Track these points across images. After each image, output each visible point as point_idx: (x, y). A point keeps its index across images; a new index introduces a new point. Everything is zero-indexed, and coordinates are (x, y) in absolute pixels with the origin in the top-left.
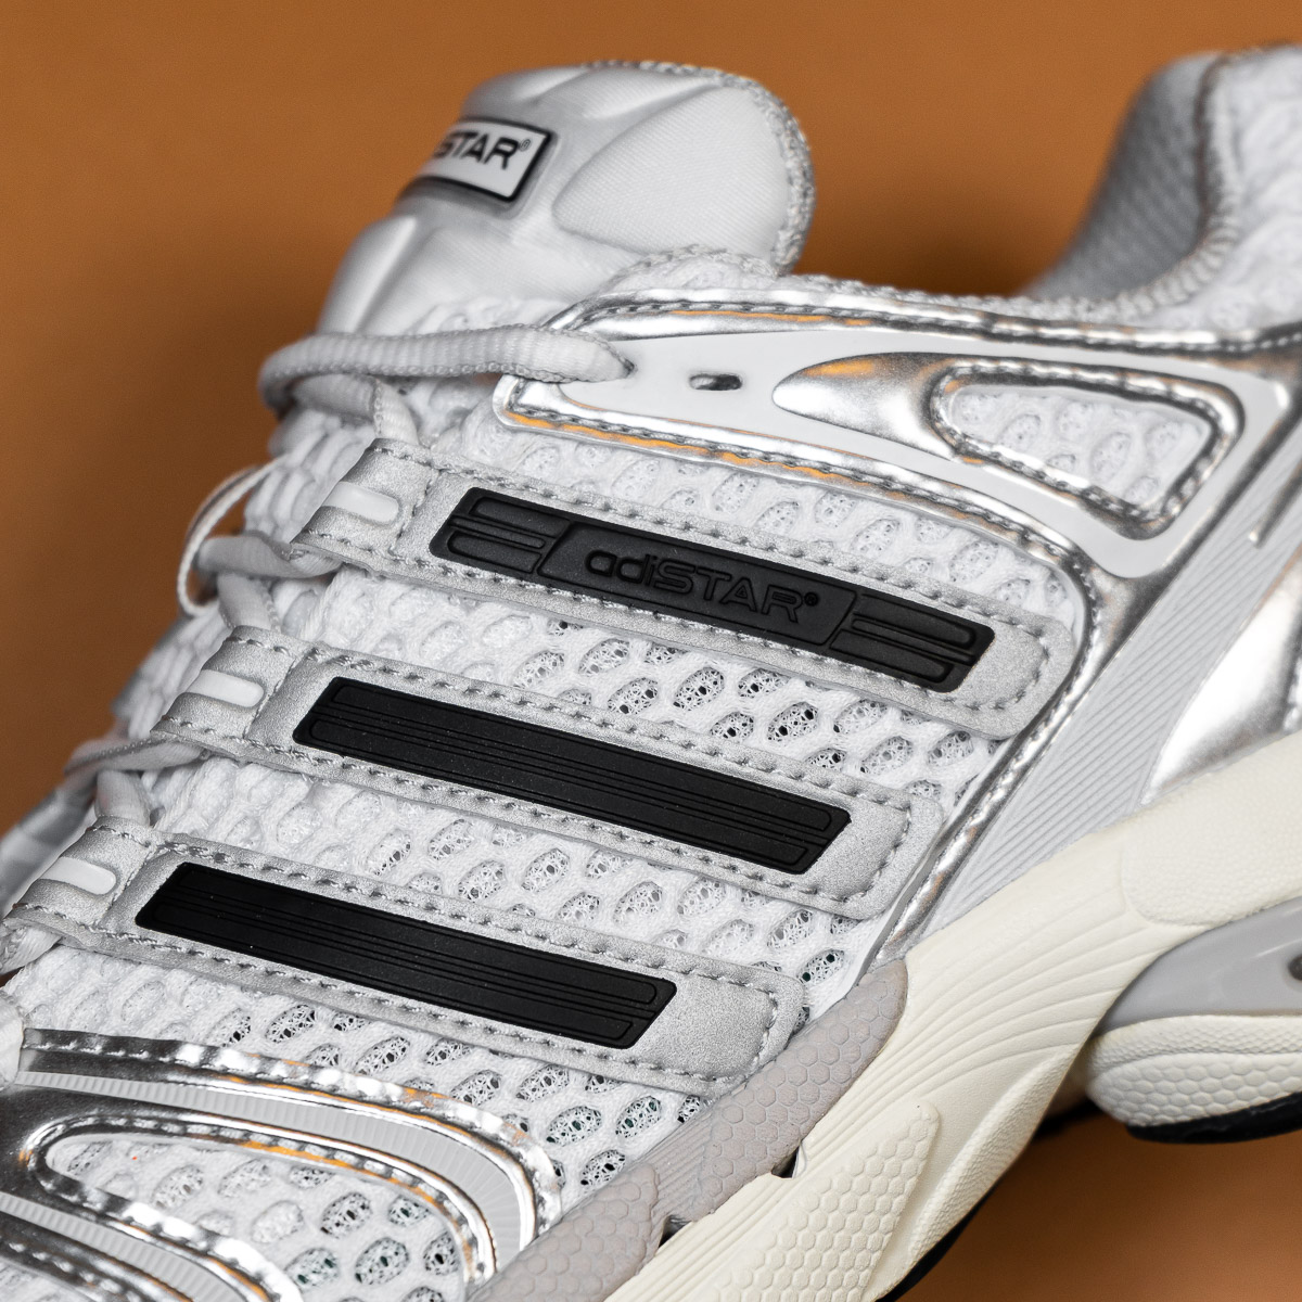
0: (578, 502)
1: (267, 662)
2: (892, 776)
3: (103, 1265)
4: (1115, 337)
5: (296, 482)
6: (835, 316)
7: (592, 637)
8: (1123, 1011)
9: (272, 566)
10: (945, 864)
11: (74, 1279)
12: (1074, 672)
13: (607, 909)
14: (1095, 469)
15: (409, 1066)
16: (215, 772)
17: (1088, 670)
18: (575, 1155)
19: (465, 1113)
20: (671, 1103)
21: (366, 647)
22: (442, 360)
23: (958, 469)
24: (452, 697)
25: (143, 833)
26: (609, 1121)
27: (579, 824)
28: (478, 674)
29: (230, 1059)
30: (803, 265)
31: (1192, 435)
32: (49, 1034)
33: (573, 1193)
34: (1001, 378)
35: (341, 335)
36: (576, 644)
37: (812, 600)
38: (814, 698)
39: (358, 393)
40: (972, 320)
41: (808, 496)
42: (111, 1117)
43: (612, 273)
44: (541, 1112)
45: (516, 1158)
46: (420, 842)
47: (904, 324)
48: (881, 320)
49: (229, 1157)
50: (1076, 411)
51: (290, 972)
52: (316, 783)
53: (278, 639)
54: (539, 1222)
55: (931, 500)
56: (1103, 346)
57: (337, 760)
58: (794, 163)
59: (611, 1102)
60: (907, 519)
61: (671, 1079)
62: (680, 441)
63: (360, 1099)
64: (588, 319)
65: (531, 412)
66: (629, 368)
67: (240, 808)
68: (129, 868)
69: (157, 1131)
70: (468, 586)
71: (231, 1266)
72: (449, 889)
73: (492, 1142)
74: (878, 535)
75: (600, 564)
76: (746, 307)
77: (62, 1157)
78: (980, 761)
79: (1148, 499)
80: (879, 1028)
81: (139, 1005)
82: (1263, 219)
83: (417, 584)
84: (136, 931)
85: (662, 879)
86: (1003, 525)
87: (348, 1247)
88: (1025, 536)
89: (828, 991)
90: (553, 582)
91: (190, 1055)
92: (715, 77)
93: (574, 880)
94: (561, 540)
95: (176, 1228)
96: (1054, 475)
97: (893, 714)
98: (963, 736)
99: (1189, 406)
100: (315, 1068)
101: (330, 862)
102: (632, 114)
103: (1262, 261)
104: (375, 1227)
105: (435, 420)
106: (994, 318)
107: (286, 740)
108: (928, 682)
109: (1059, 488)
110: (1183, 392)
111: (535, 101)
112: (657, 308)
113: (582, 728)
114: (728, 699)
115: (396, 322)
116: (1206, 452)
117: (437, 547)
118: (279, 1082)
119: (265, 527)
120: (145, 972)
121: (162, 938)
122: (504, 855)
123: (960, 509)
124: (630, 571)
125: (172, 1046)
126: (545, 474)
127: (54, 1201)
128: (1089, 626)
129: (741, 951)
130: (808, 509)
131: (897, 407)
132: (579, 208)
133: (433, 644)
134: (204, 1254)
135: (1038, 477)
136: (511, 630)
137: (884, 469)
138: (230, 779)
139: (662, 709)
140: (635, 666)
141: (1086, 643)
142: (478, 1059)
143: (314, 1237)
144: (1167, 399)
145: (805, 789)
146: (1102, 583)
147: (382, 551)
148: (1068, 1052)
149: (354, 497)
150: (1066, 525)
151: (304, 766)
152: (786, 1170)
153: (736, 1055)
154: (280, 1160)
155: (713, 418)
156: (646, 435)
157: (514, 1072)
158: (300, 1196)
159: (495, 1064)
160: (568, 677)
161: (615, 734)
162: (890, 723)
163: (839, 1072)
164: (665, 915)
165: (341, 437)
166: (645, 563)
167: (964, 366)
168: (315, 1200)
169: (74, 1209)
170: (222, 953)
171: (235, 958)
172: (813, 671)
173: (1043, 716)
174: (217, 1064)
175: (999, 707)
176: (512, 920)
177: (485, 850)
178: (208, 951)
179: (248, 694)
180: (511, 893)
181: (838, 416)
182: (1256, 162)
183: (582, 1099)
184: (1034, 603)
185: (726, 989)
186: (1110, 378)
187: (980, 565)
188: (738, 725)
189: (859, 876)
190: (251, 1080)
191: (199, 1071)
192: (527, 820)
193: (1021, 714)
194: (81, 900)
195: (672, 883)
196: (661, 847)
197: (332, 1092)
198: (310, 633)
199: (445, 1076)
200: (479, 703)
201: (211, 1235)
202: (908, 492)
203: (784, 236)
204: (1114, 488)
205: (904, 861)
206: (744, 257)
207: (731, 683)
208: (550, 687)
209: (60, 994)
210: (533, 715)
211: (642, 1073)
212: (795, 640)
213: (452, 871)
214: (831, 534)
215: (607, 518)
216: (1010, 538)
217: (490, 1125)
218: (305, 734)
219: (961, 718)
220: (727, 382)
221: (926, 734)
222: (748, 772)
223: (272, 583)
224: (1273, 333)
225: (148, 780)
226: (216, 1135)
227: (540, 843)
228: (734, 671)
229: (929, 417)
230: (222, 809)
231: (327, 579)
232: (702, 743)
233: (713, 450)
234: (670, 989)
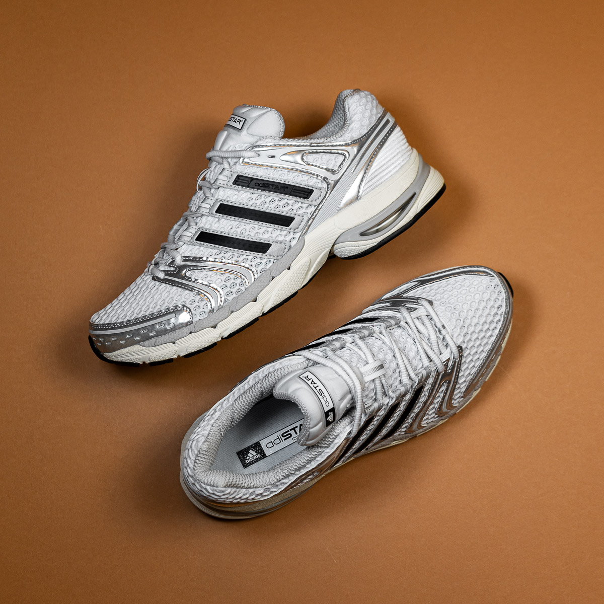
0: (253, 176)
1: (211, 201)
2: (300, 212)
3: (195, 289)
4: (330, 144)
5: (213, 173)
6: (288, 145)
7: (257, 195)
8: (337, 242)
9: (210, 187)
10: (309, 223)
11: (191, 291)
12: (326, 194)
13: (261, 234)
14: (327, 164)
15: (235, 258)
16: (204, 217)
17: (328, 194)
18: (259, 269)
19: (243, 264)
20: (272, 261)
21: (224, 198)
22: (232, 155)
23: (307, 167)
24: (237, 205)
25: (195, 227)
26: (263, 264)
27: (256, 222)
28: (241, 202)
29: (210, 259)
30: (284, 137)
31: (342, 158)
32: (184, 257)
33: (259, 274)
34: (313, 153)
35: (217, 151)
36: (254, 196)
37: (287, 188)
38: (288, 202)
39: (221, 160)
40: (308, 144)
41: (286, 172)
42: (194, 268)
43: (256, 140)
44: (254, 263)
45: (251, 270)
46: (234, 226)
47: (298, 146)
48: (295, 146)
49: (211, 273)
50: (324, 156)
51: (217, 246)
52: (219, 219)
53: (212, 198)
54: (255, 278)
55: (303, 172)
56: (328, 146)
57: (222, 215)
58: (282, 122)
59: (264, 261)
60: (300, 175)
61: (272, 257)
62: (267, 166)
63: (229, 263)
64: (253, 149)
65: (245, 162)
66: (259, 155)
67: (209, 223)
68: (194, 233)
69: (201, 270)
70: (238, 189)
71: (213, 287)
72: (239, 233)
73: (247, 268)
74: (296, 177)
75: (257, 185)
76: (275, 145)
77: (188, 274)
78: (313, 209)
79: (336, 168)
80: (301, 248)
81: (197, 252)
82: (353, 122)
83: (231, 189)
84: (195, 241)
85: (268, 229)
86: (314, 175)
87: (228, 284)
88: (317, 175)
89: (293, 243)
90: (250, 188)
91: (204, 259)
92: (269, 109)
93: (256, 230)
94: (251, 181)
95: (205, 283)
96: (321, 166)
97: (300, 203)
98: (311, 205)
99: (341, 154)
100: (222, 259)
101: (222, 230)
102: (257, 116)
103: (352, 129)
104: (232, 281)
105: (232, 163)
106: (312, 143)
107: (214, 213)
108: (305, 198)
109: (322, 168)
110: (340, 152)
111: (243, 113)
112: (262, 146)
113: (256, 209)
114: (276, 203)
115: (225, 149)
116: (344, 160)
117: (233, 184)
118: (217, 262)
119: (209, 180)
120: (197, 247)
121: (199, 242)
122: (246, 227)
123: (308, 173)
124: (261, 185)
125: (202, 257)
126: (248, 171)
127: (188, 280)
128: (328, 188)
129: (281, 239)
130: (286, 175)
131: (298, 158)
132: (250, 131)
133: (234, 197)
134: (209, 286)
135: (319, 167)
136: (245, 195)
137: (297, 168)
138: (207, 218)
139: (267, 205)
140: (263, 199)
141: (328, 190)
142: (245, 257)
143: (224, 283)
144: (338, 153)
145: (288, 215)
146: (330, 181)
147: (225, 185)
148: (329, 249)
149: (221, 177)
150: (324, 174)
151: (217, 216)
152: (289, 269)
153: (281, 253)
154: (218, 273)
155: (271, 162)
156: (262, 165)
157: (250, 258)
158: (222, 278)
159: (247, 257)
160: (253, 201)
161: (260, 209)
162: (300, 204)
163: (296, 254)
164: (270, 234)
165: (218, 166)
166: (263, 184)
167: (307, 151)
168: (224, 278)
169: (190, 281)
170: (208, 244)
171: (210, 244)
172: (288, 198)
173: (322, 201)
174: (208, 260)
175: (315, 201)
176: (248, 237)
177: (244, 227)
178: (206, 244)
179: (208, 206)
180: (247, 233)
181: (289, 161)
182: (351, 113)
183: (260, 261)
184: (320, 185)
185: (279, 244)
186: (329, 151)
187: (311, 180)
188: (278, 206)
189: (297, 227)
190: (213, 262)
191: (206, 261)
192: (249, 222)
193: (319, 201)
194: (187, 237)
195: (270, 230)
196: (268, 225)
197: (225, 263)
198: (216, 197)
199: (240, 259)
200: (241, 206)
201: (210, 283)
202: (300, 171)
203: (281, 133)
204: (330, 167)
205: (303, 224)
206: (275, 137)
207: (277, 201)
208: (251, 203)
209: (186, 251)
210: (249, 207)
211: (268, 257)
212: (285, 194)
213: (239, 230)
214: (289, 178)
215: (257, 178)
216: (316, 176)
217: (247, 266)
218: (217, 212)
219: (310, 203)
220: (273, 157)
221: (305, 206)
222: (280, 213)
223: (210, 189)
224: (354, 141)
225: (195, 218)
226: (209, 270)
227: (251, 225)
228: (277, 199)
229: (303, 159)
230: (206, 223)
231: (218, 188)
232: (273, 209)
233: (272, 167)
234: (271, 245)
